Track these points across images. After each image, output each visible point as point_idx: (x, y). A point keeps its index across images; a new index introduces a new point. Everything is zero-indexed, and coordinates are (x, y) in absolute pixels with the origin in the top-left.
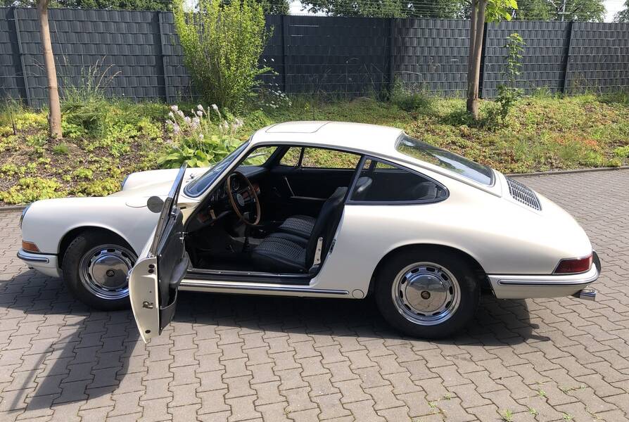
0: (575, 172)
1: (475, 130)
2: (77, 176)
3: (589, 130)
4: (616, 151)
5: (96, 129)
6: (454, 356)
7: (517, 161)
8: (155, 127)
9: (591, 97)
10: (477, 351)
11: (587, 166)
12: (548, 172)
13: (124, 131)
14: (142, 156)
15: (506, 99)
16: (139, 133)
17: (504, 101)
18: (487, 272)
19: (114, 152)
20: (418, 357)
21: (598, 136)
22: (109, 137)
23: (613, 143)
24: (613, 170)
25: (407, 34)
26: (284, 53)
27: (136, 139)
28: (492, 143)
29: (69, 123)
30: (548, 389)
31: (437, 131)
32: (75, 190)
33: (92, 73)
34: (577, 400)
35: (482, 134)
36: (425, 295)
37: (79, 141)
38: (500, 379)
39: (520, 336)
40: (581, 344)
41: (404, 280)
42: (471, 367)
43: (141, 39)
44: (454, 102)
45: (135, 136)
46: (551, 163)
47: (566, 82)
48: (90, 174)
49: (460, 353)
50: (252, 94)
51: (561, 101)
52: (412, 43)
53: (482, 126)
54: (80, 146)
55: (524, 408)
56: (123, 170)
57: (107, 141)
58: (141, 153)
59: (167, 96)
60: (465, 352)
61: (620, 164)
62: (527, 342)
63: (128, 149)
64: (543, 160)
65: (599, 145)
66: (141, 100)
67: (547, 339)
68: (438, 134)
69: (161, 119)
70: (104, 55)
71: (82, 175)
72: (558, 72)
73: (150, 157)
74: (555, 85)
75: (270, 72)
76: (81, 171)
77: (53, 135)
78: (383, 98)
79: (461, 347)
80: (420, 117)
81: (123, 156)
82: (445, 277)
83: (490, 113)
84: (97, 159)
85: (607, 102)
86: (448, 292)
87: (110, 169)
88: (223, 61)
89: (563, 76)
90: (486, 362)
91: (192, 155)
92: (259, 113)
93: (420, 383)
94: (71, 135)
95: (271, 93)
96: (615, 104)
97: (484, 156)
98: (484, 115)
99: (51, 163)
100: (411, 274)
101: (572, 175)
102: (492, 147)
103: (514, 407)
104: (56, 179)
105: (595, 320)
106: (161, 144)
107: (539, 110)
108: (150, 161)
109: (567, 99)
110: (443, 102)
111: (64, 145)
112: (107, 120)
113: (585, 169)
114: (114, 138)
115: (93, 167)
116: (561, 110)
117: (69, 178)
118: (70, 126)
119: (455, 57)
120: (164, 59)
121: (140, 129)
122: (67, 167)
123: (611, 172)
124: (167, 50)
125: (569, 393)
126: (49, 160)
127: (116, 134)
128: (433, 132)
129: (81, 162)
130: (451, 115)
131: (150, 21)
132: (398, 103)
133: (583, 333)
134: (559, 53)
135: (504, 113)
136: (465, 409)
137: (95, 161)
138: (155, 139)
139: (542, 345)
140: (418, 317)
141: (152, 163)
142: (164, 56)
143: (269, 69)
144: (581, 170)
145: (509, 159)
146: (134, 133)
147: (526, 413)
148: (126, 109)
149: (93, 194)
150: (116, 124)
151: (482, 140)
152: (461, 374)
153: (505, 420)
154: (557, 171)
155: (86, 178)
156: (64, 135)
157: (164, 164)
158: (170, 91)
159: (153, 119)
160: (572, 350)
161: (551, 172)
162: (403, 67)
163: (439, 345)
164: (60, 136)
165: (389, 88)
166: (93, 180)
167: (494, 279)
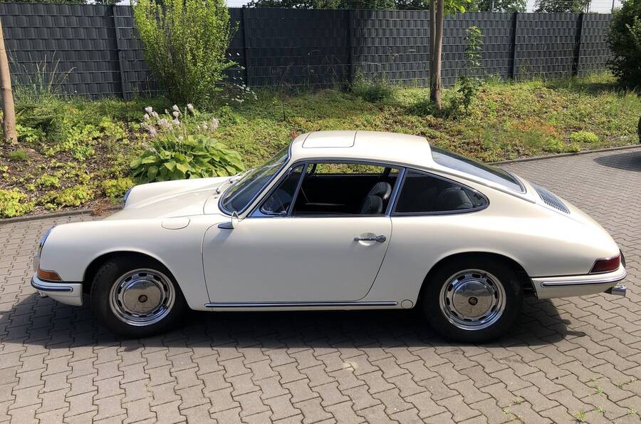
0: (542, 159)
1: (442, 119)
2: (42, 185)
3: (544, 116)
4: (572, 136)
5: (54, 131)
6: (505, 359)
7: (486, 150)
8: (118, 127)
9: (539, 83)
10: (525, 352)
11: (550, 151)
12: (517, 159)
13: (85, 133)
14: (109, 159)
15: (468, 88)
16: (102, 135)
17: (466, 91)
18: (529, 275)
19: (79, 156)
20: (473, 363)
21: (553, 122)
22: (70, 140)
23: (568, 129)
24: (574, 155)
25: (365, 25)
26: (244, 45)
27: (100, 140)
28: (460, 132)
29: (24, 125)
30: (604, 385)
31: (405, 122)
32: (43, 200)
33: (41, 70)
34: (632, 394)
35: (449, 123)
36: (472, 301)
37: (37, 145)
38: (557, 378)
39: (557, 333)
40: (614, 337)
41: (450, 287)
42: (526, 369)
43: (94, 34)
44: (414, 91)
45: (98, 138)
46: (518, 151)
47: (515, 69)
48: (56, 181)
49: (510, 355)
50: (217, 89)
51: (512, 87)
52: (370, 34)
53: (447, 116)
54: (38, 151)
55: (591, 408)
56: (92, 175)
57: (69, 145)
58: (108, 156)
59: (124, 92)
60: (513, 353)
61: (579, 150)
62: (566, 338)
63: (93, 152)
64: (509, 148)
65: (557, 131)
66: (96, 98)
67: (582, 334)
68: (406, 125)
69: (122, 117)
70: (53, 51)
71: (48, 183)
72: (506, 59)
73: (120, 160)
74: (504, 72)
75: (234, 66)
76: (46, 178)
77: (7, 140)
78: (345, 89)
79: (508, 348)
80: (386, 108)
81: (88, 159)
82: (490, 282)
83: (453, 102)
84: (61, 164)
85: (554, 88)
86: (494, 295)
87: (77, 175)
88: (189, 57)
89: (511, 63)
90: (536, 362)
91: (169, 157)
92: (227, 109)
93: (486, 390)
94: (27, 139)
95: (235, 87)
96: (561, 89)
97: (455, 146)
98: (448, 104)
99: (9, 171)
100: (457, 281)
101: (539, 162)
102: (460, 137)
103: (580, 407)
104: (18, 190)
105: (617, 311)
106: (127, 145)
107: (495, 97)
108: (120, 165)
109: (517, 86)
110: (403, 91)
111: (21, 151)
112: (65, 121)
113: (549, 155)
114: (76, 140)
115: (59, 173)
116: (515, 96)
117: (32, 187)
118: (25, 129)
119: (412, 47)
120: (120, 53)
121: (102, 130)
122: (28, 175)
123: (573, 157)
124: (123, 45)
125: (624, 387)
126: (7, 167)
127: (77, 137)
128: (401, 123)
129: (43, 168)
130: (416, 105)
131: (103, 15)
132: (361, 94)
133: (612, 325)
134: (506, 42)
135: (467, 102)
136: (538, 413)
137: (59, 167)
138: (121, 140)
139: (581, 340)
140: (465, 323)
141: (123, 167)
142: (120, 50)
143: (235, 63)
144: (546, 156)
145: (479, 148)
146: (97, 134)
147: (594, 412)
148: (81, 108)
149: (64, 204)
150: (75, 125)
151: (449, 129)
152: (519, 377)
153: (579, 421)
154: (524, 158)
155: (53, 187)
156: (19, 139)
157: (138, 168)
158: (126, 87)
159: (114, 118)
160: (608, 343)
161: (520, 159)
162: (362, 58)
163: (488, 349)
164: (15, 142)
165: (350, 78)
166: (60, 188)
167: (537, 281)
